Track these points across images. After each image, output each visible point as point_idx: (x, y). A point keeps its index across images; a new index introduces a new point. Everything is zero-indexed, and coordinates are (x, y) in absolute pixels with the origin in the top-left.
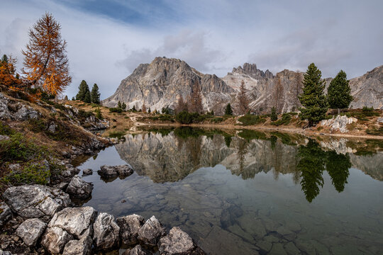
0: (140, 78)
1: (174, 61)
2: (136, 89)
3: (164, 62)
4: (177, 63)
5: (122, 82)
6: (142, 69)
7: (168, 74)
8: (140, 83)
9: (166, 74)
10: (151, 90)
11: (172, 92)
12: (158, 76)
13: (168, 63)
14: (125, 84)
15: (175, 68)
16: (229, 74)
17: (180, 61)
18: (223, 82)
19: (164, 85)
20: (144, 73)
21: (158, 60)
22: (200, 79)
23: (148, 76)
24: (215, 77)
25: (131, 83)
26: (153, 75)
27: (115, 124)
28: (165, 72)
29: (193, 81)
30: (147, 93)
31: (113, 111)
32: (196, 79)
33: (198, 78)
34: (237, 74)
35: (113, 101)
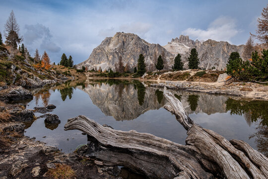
0: (106, 47)
1: (129, 35)
2: (103, 55)
3: (123, 35)
4: (132, 36)
5: (94, 50)
6: (107, 41)
7: (125, 44)
8: (106, 51)
9: (124, 44)
10: (113, 56)
11: (128, 56)
12: (118, 46)
13: (125, 36)
14: (96, 52)
15: (130, 40)
16: (169, 43)
17: (134, 35)
18: (164, 49)
19: (122, 52)
20: (109, 44)
21: (119, 34)
22: (148, 47)
23: (111, 46)
24: (159, 46)
25: (100, 51)
26: (115, 45)
27: (77, 78)
28: (124, 43)
29: (143, 49)
30: (111, 57)
31: (79, 71)
32: (145, 47)
33: (146, 47)
34: (175, 43)
35: (87, 63)
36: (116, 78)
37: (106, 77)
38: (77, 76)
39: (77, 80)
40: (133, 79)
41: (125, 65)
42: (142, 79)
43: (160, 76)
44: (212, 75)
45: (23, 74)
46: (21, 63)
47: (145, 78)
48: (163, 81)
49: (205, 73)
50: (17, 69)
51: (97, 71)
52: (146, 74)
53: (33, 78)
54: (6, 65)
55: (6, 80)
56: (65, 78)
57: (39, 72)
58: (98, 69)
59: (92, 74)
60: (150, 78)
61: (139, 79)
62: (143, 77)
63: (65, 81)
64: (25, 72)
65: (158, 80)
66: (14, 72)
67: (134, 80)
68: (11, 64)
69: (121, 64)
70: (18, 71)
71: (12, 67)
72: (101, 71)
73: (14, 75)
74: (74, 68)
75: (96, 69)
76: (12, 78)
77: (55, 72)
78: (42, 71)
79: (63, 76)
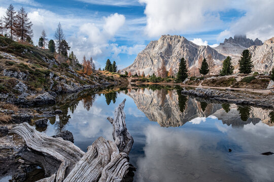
0: (151, 51)
1: (176, 37)
2: (147, 60)
3: (168, 38)
4: (178, 38)
5: (139, 54)
6: (152, 44)
8: (151, 55)
10: (158, 60)
11: (174, 60)
12: (163, 49)
13: (171, 39)
14: (140, 57)
15: (176, 43)
16: (221, 44)
17: (180, 37)
19: (168, 56)
20: (154, 47)
21: (164, 37)
23: (156, 50)
25: (145, 55)
26: (160, 49)
27: (120, 83)
28: (169, 46)
29: (190, 52)
30: (156, 62)
31: (122, 76)
32: (193, 50)
33: (195, 49)
34: (228, 44)
35: (132, 68)
36: (158, 83)
37: (148, 82)
38: (120, 81)
39: (120, 85)
40: (175, 84)
41: (168, 69)
42: (183, 84)
43: (203, 81)
44: (263, 81)
45: (62, 81)
46: (66, 70)
47: (186, 83)
48: (205, 87)
49: (255, 79)
50: (55, 76)
51: (140, 76)
52: (187, 80)
53: (70, 84)
54: (45, 73)
55: (45, 86)
56: (107, 83)
57: (82, 78)
58: (141, 74)
59: (134, 79)
60: (191, 84)
61: (180, 84)
62: (184, 82)
63: (107, 86)
64: (63, 79)
65: (200, 86)
66: (52, 79)
67: (177, 85)
68: (49, 72)
69: (164, 68)
70: (56, 78)
71: (51, 74)
72: (144, 76)
73: (52, 81)
74: (118, 73)
75: (139, 74)
76: (50, 84)
77: (98, 77)
78: (84, 77)
79: (105, 81)
